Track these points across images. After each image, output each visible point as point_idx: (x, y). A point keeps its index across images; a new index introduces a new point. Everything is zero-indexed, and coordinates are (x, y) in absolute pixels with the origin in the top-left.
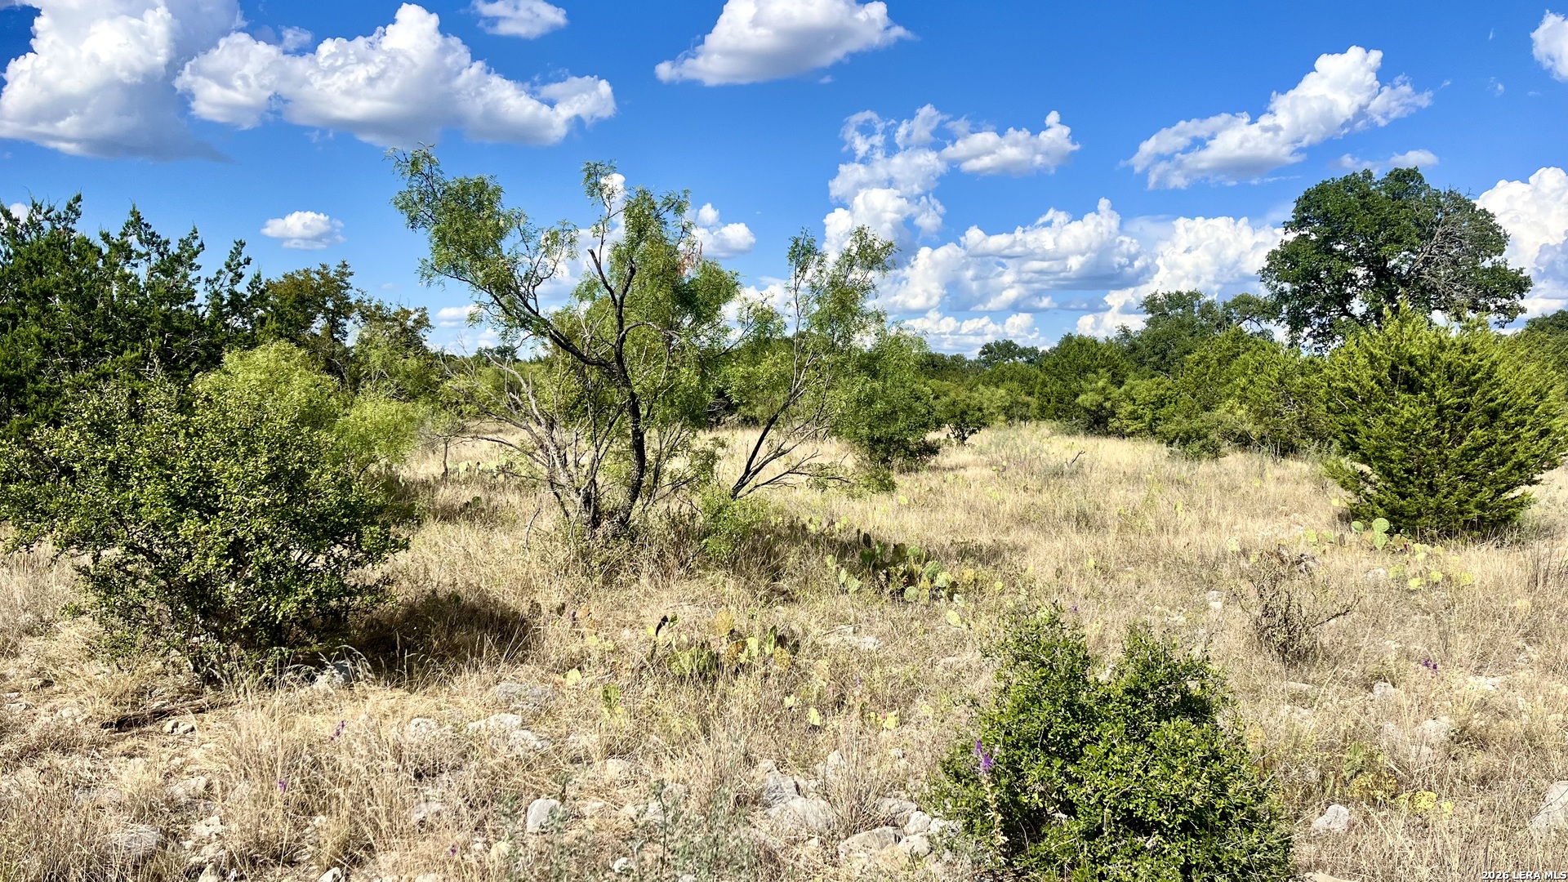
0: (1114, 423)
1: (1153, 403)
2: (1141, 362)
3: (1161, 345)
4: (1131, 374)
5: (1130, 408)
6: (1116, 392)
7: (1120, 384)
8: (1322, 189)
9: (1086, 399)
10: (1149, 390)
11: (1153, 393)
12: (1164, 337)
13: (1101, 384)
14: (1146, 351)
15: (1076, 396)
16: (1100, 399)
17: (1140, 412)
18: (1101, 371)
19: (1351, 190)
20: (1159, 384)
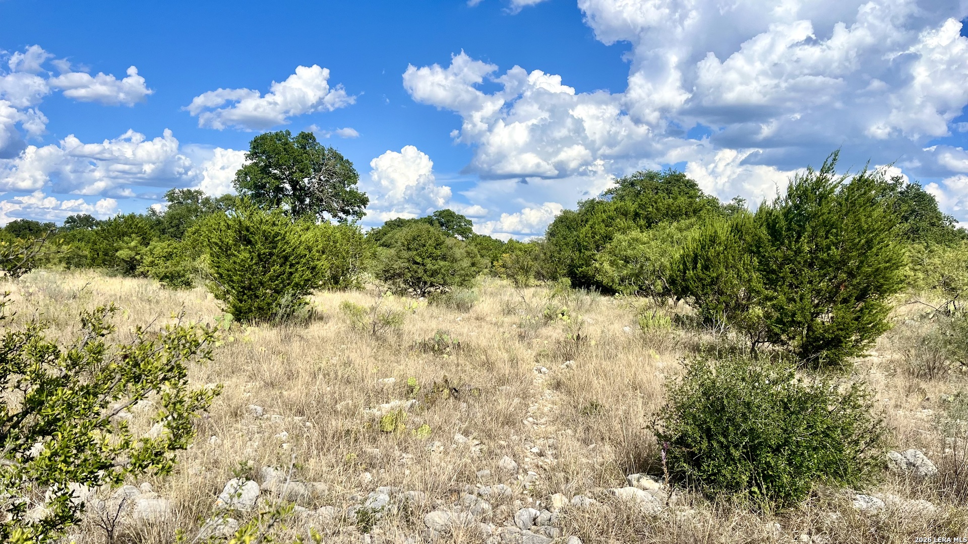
0: (140, 269)
1: (165, 257)
2: (163, 232)
3: (175, 222)
4: (155, 239)
5: (151, 259)
6: (144, 250)
7: (147, 244)
8: (263, 138)
9: (123, 254)
10: (163, 249)
11: (165, 250)
12: (178, 217)
13: (133, 244)
14: (166, 225)
15: (117, 251)
16: (133, 254)
17: (156, 262)
18: (133, 235)
19: (280, 140)
20: (169, 245)
